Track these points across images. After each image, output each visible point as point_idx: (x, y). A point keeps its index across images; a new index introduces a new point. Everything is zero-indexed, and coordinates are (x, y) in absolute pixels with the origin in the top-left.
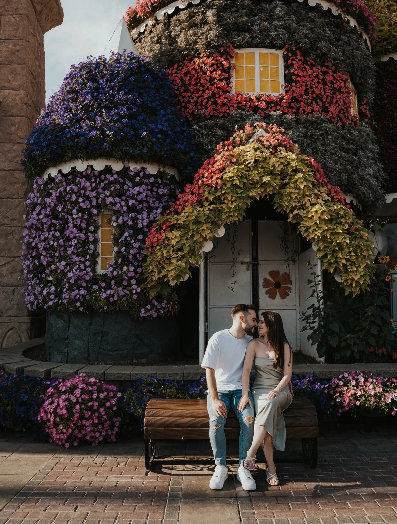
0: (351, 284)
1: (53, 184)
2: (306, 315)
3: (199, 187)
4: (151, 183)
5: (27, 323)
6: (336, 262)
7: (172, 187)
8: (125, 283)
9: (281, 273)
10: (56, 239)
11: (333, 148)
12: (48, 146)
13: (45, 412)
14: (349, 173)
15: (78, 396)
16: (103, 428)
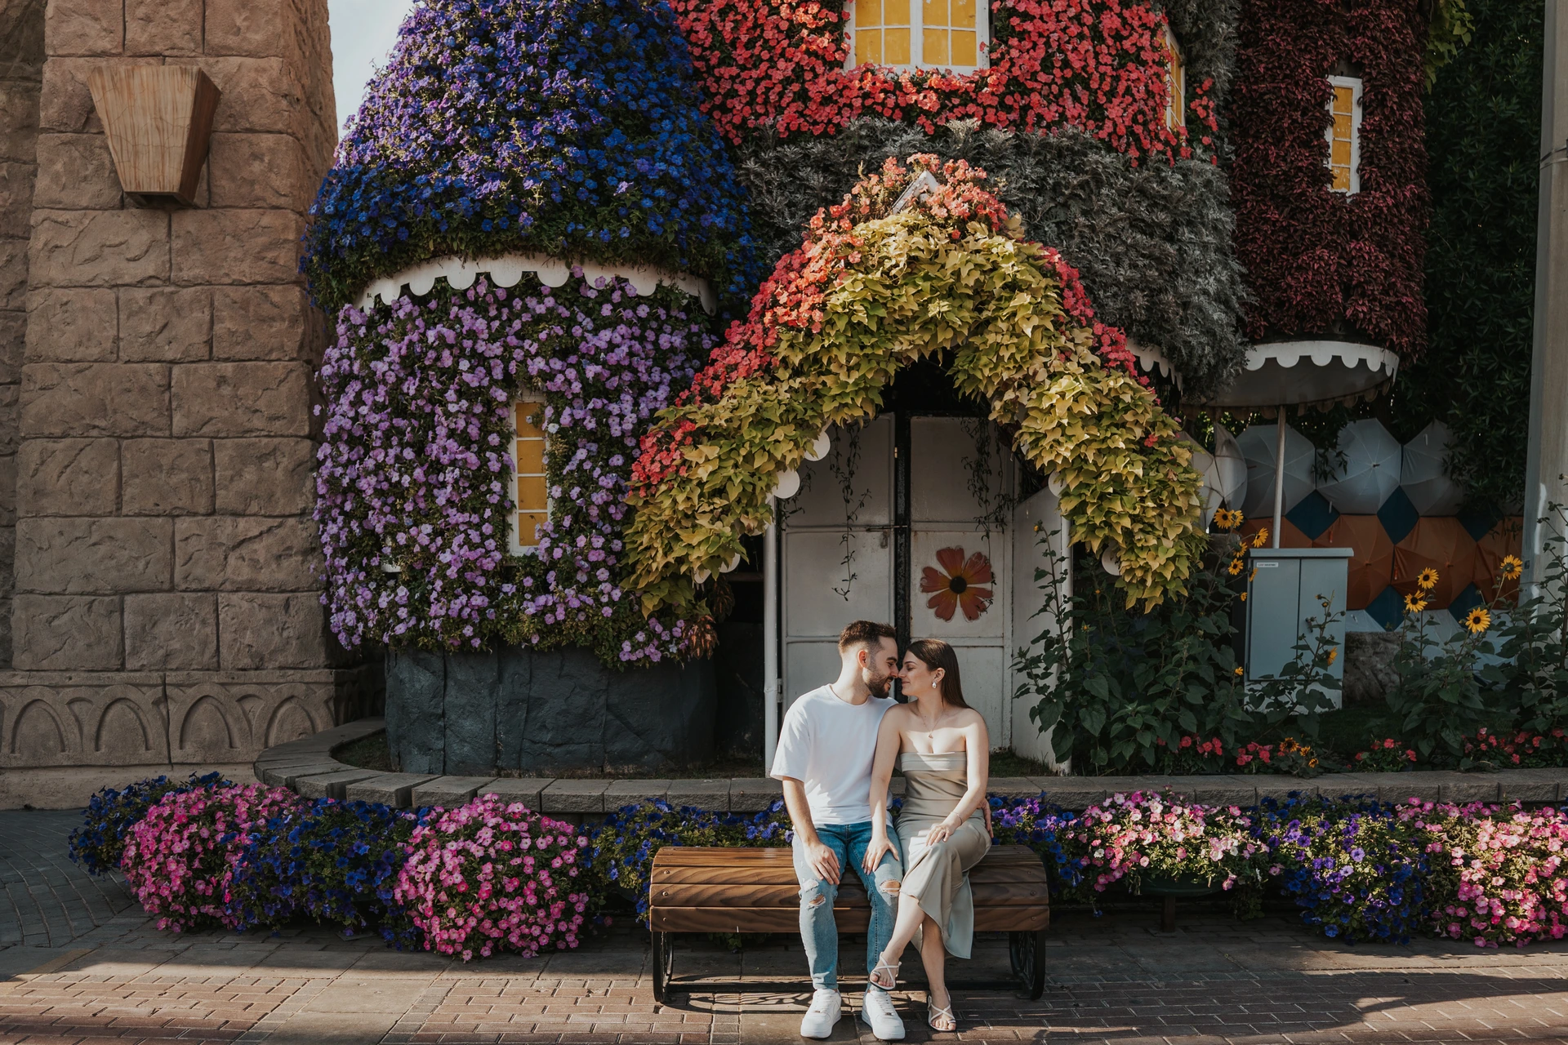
0: (1143, 581)
1: (390, 325)
2: (1028, 656)
3: (766, 331)
4: (640, 319)
5: (326, 684)
6: (1108, 524)
7: (695, 328)
8: (582, 577)
9: (968, 555)
10: (406, 467)
11: (1114, 222)
12: (373, 221)
13: (412, 880)
14: (1151, 290)
15: (486, 844)
16: (548, 916)
